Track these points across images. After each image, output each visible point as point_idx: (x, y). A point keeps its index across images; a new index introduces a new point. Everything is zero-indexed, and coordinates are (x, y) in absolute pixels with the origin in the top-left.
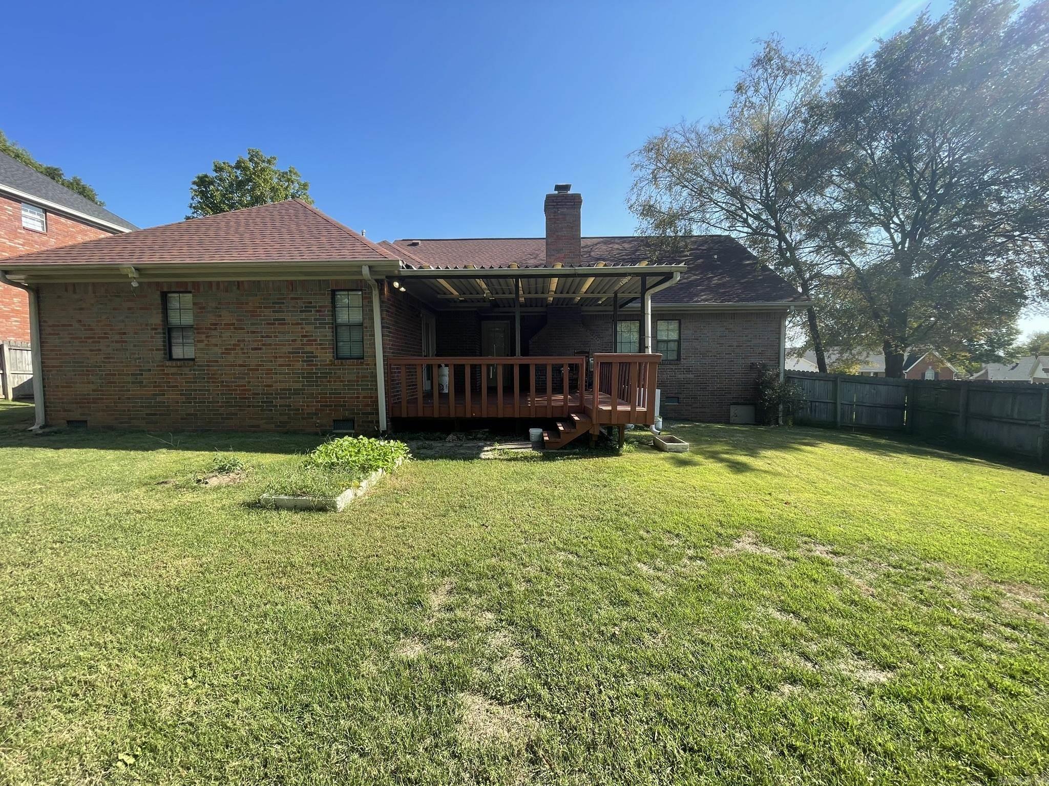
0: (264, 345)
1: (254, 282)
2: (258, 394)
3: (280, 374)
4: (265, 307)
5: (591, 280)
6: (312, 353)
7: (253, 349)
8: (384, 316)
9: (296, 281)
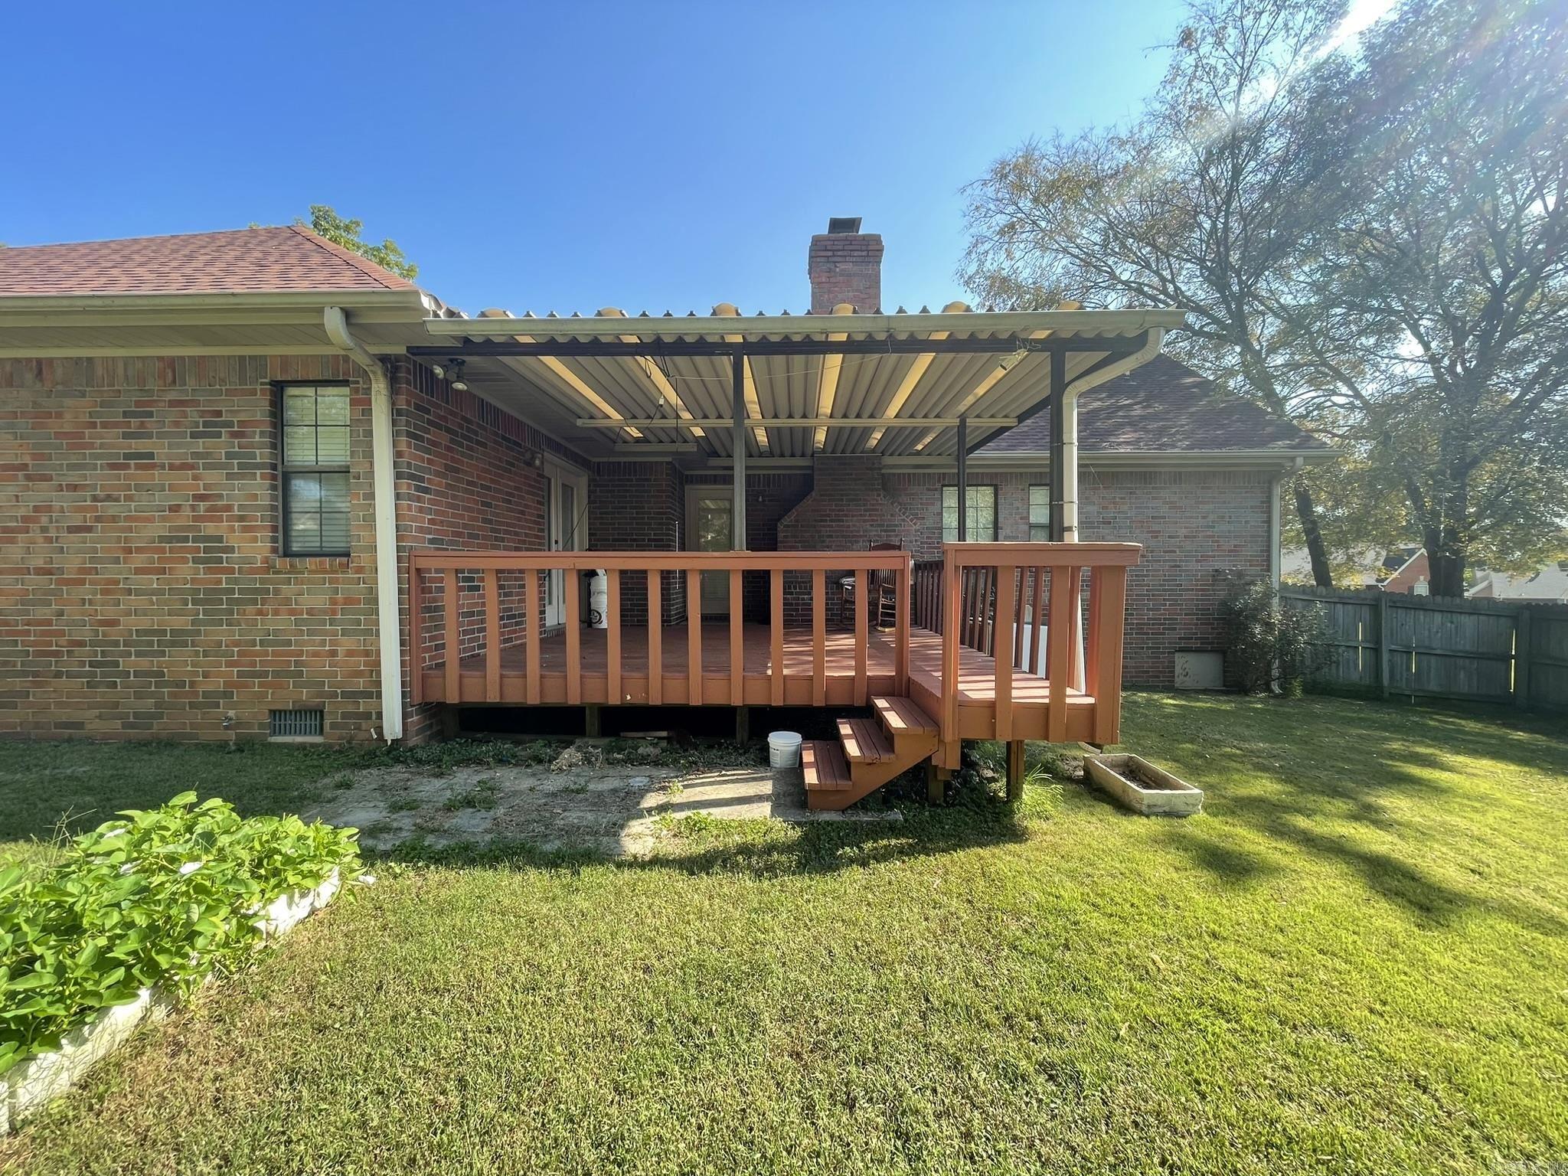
0: (98, 519)
1: (78, 361)
2: (82, 644)
3: (139, 592)
4: (104, 425)
5: (925, 359)
6: (220, 539)
7: (71, 530)
8: (403, 447)
9: (182, 358)
